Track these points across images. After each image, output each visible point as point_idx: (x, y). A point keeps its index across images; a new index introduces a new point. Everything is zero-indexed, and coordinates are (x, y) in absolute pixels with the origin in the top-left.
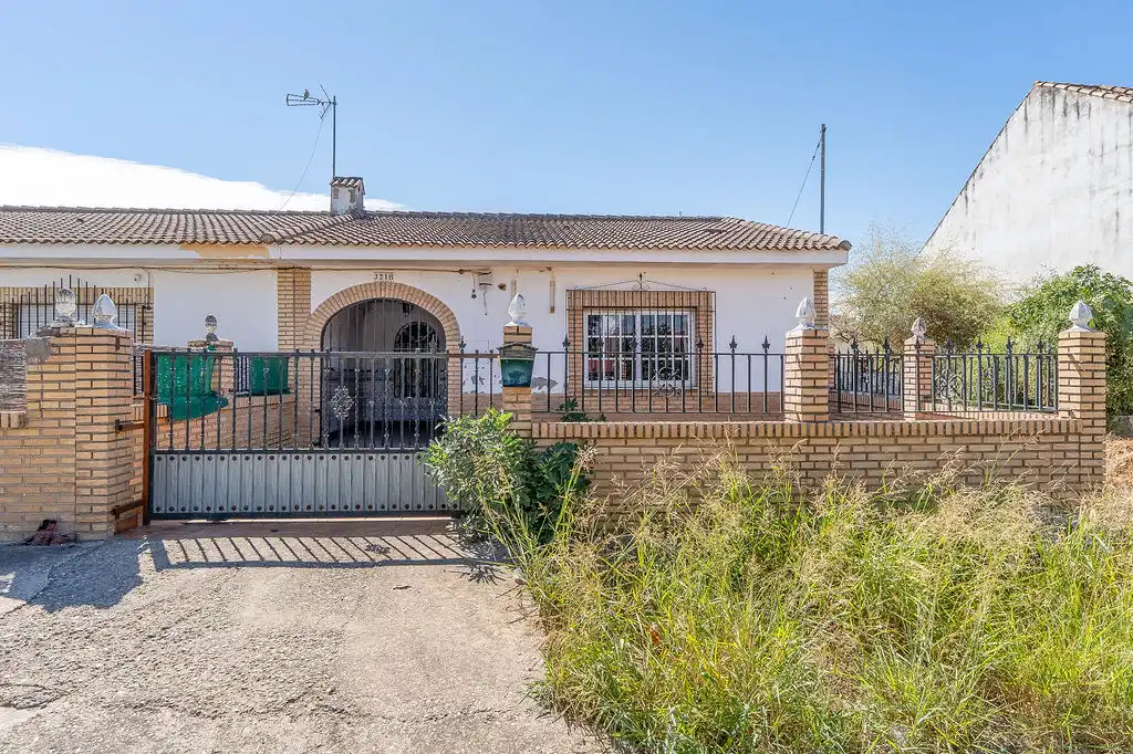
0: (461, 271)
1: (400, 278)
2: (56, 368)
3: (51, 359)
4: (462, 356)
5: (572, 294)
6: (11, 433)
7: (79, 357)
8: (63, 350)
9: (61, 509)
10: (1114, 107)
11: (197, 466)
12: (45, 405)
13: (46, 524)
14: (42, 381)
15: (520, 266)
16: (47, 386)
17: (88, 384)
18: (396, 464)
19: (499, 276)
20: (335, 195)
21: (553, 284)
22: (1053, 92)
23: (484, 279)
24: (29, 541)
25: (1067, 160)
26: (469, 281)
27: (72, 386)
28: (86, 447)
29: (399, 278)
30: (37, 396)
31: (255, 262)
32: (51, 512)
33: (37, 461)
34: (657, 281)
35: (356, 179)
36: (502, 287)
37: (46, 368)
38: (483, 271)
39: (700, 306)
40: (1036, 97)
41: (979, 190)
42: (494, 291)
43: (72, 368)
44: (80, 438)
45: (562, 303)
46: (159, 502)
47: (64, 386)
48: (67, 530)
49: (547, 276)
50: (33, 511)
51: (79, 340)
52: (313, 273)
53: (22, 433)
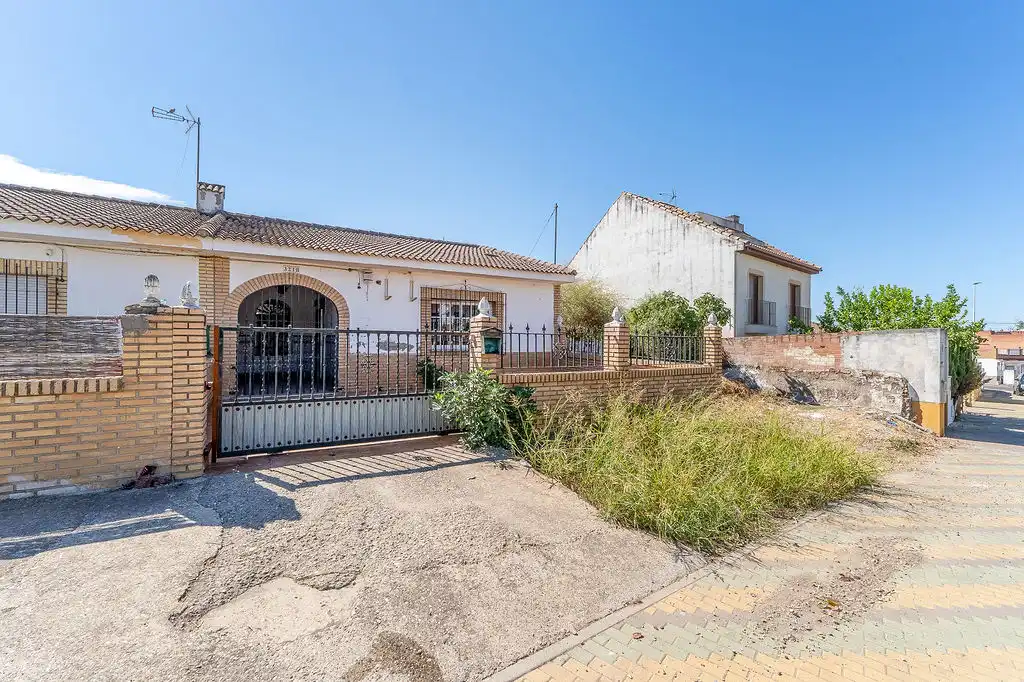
0: (350, 270)
1: (304, 271)
2: (153, 340)
3: (147, 332)
4: (348, 332)
5: (424, 289)
6: (109, 396)
7: (176, 332)
8: (160, 325)
9: (159, 457)
11: (260, 414)
12: (141, 371)
13: (150, 469)
14: (139, 351)
15: (391, 269)
16: (143, 356)
17: (185, 354)
18: (404, 404)
19: (377, 275)
21: (412, 283)
23: (366, 276)
24: (130, 485)
26: (354, 278)
27: (169, 355)
28: (182, 404)
30: (135, 364)
31: (182, 250)
32: (147, 460)
33: (133, 418)
34: (474, 285)
35: (220, 187)
36: (378, 282)
37: (141, 340)
38: (366, 271)
39: (498, 301)
42: (373, 285)
43: (169, 340)
44: (176, 397)
45: (417, 294)
47: (161, 355)
48: (162, 473)
49: (408, 277)
50: (131, 462)
51: (176, 318)
52: (232, 263)
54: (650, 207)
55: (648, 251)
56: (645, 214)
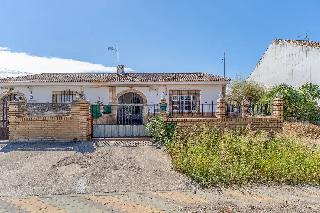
0: (147, 86)
2: (76, 108)
3: (76, 106)
5: (170, 91)
7: (81, 106)
8: (78, 104)
9: (77, 136)
10: (292, 45)
11: (101, 128)
12: (75, 115)
13: (75, 138)
14: (74, 111)
15: (159, 85)
16: (75, 112)
17: (82, 111)
19: (155, 87)
20: (118, 69)
21: (166, 89)
22: (278, 42)
23: (152, 88)
24: (72, 142)
25: (281, 58)
26: (149, 89)
27: (79, 112)
29: (134, 88)
30: (73, 114)
31: (105, 85)
32: (75, 136)
33: (73, 126)
34: (188, 88)
36: (155, 90)
37: (75, 108)
38: (152, 86)
39: (197, 93)
40: (274, 43)
41: (261, 65)
43: (79, 108)
44: (81, 122)
46: (94, 135)
47: (78, 112)
48: (78, 140)
49: (165, 87)
50: (72, 136)
51: (81, 103)
52: (116, 87)
53: (70, 121)
54: (288, 44)
55: (287, 65)
56: (285, 48)
